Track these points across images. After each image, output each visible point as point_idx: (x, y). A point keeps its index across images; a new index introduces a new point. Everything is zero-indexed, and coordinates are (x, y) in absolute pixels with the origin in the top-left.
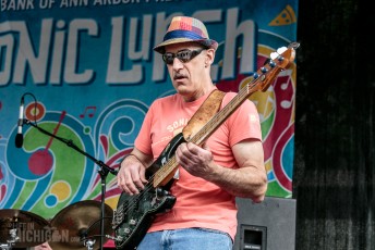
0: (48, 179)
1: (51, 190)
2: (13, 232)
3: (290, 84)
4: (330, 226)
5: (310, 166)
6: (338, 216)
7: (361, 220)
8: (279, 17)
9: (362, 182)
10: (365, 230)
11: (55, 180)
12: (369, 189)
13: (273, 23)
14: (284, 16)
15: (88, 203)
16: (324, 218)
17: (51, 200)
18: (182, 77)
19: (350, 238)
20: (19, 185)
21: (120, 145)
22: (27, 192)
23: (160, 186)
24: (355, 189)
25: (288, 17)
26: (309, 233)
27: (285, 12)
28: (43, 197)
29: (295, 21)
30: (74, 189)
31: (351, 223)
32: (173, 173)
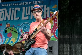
1: (12, 40)
2: (5, 49)
3: (57, 19)
4: (65, 46)
5: (61, 35)
6: (66, 44)
7: (70, 44)
8: (54, 6)
9: (70, 37)
10: (71, 46)
11: (12, 38)
12: (72, 38)
13: (53, 7)
14: (55, 6)
15: (19, 43)
16: (64, 44)
17: (12, 42)
18: (38, 16)
19: (68, 48)
20: (6, 39)
21: (24, 31)
22: (7, 41)
23: (33, 39)
24: (69, 39)
25: (56, 6)
26: (61, 47)
27: (55, 5)
28: (10, 42)
29: (57, 7)
30: (16, 40)
31: (68, 45)
32: (35, 36)
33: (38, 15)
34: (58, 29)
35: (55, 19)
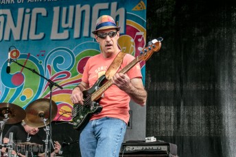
0: (22, 87)
1: (23, 93)
2: (6, 115)
3: (143, 39)
4: (163, 109)
5: (153, 80)
6: (167, 105)
7: (177, 106)
8: (137, 6)
9: (178, 87)
10: (180, 110)
11: (25, 87)
12: (182, 91)
13: (134, 9)
15: (41, 100)
16: (160, 105)
17: (23, 98)
19: (173, 114)
20: (7, 91)
21: (57, 70)
22: (11, 94)
24: (175, 91)
25: (141, 6)
26: (152, 112)
27: (140, 4)
28: (19, 96)
29: (145, 8)
30: (34, 93)
31: (173, 107)
33: (111, 43)
34: (146, 66)
35: (140, 40)
